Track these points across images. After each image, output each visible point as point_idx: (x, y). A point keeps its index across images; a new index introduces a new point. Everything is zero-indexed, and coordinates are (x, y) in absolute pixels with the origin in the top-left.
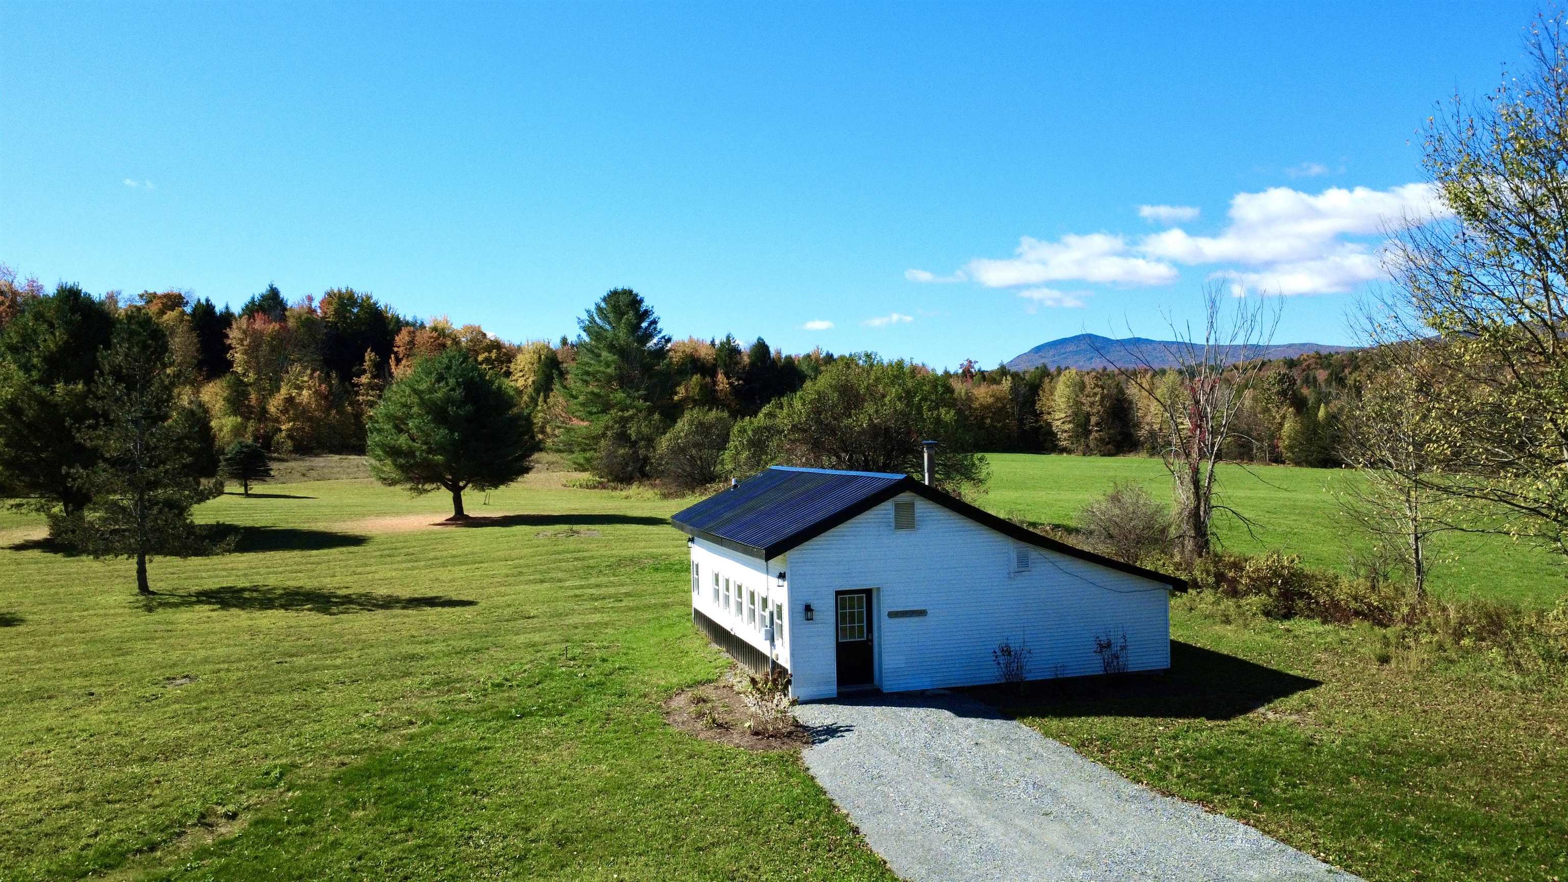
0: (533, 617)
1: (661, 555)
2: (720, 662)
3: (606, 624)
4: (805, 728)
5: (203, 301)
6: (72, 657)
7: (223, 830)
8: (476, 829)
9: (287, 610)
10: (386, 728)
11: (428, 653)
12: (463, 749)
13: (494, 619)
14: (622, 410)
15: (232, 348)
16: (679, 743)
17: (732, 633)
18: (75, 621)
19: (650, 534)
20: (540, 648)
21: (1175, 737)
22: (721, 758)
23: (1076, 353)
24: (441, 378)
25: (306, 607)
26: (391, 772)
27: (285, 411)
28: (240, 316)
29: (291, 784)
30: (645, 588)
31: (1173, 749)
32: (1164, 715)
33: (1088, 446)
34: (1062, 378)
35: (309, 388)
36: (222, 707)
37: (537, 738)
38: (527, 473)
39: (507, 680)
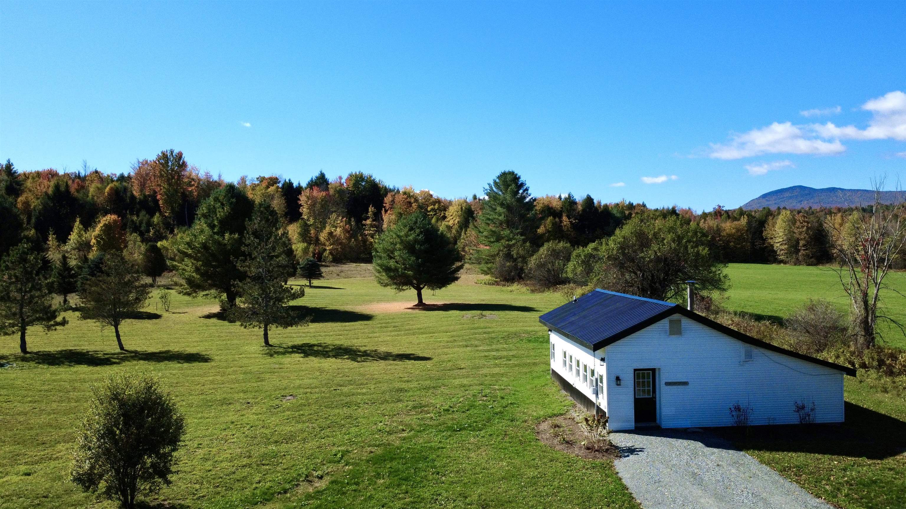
0: (463, 369)
1: (532, 331)
2: (567, 403)
3: (502, 375)
4: (617, 448)
5: (287, 181)
6: (238, 381)
7: (317, 485)
8: (439, 495)
9: (336, 358)
10: (391, 432)
11: (408, 388)
12: (431, 448)
13: (442, 368)
14: (508, 240)
15: (302, 206)
16: (545, 452)
17: (574, 386)
18: (236, 361)
19: (526, 318)
20: (467, 388)
21: (845, 470)
22: (568, 463)
23: (791, 198)
24: (411, 229)
25: (345, 357)
26: (395, 459)
27: (328, 240)
28: (306, 188)
29: (347, 462)
30: (523, 352)
31: (844, 477)
32: (839, 454)
33: (797, 259)
34: (781, 217)
35: (340, 227)
36: (311, 414)
37: (468, 443)
38: (457, 280)
39: (451, 407)
